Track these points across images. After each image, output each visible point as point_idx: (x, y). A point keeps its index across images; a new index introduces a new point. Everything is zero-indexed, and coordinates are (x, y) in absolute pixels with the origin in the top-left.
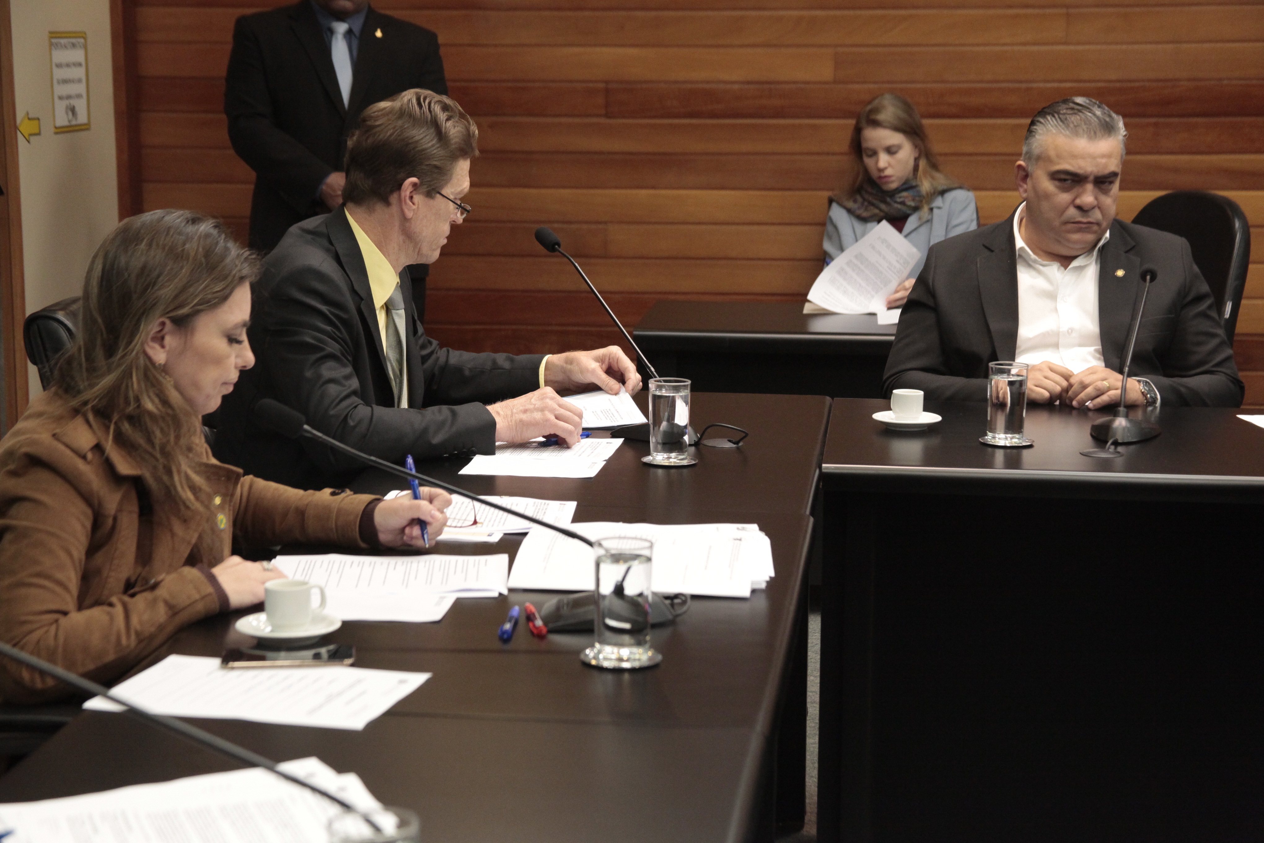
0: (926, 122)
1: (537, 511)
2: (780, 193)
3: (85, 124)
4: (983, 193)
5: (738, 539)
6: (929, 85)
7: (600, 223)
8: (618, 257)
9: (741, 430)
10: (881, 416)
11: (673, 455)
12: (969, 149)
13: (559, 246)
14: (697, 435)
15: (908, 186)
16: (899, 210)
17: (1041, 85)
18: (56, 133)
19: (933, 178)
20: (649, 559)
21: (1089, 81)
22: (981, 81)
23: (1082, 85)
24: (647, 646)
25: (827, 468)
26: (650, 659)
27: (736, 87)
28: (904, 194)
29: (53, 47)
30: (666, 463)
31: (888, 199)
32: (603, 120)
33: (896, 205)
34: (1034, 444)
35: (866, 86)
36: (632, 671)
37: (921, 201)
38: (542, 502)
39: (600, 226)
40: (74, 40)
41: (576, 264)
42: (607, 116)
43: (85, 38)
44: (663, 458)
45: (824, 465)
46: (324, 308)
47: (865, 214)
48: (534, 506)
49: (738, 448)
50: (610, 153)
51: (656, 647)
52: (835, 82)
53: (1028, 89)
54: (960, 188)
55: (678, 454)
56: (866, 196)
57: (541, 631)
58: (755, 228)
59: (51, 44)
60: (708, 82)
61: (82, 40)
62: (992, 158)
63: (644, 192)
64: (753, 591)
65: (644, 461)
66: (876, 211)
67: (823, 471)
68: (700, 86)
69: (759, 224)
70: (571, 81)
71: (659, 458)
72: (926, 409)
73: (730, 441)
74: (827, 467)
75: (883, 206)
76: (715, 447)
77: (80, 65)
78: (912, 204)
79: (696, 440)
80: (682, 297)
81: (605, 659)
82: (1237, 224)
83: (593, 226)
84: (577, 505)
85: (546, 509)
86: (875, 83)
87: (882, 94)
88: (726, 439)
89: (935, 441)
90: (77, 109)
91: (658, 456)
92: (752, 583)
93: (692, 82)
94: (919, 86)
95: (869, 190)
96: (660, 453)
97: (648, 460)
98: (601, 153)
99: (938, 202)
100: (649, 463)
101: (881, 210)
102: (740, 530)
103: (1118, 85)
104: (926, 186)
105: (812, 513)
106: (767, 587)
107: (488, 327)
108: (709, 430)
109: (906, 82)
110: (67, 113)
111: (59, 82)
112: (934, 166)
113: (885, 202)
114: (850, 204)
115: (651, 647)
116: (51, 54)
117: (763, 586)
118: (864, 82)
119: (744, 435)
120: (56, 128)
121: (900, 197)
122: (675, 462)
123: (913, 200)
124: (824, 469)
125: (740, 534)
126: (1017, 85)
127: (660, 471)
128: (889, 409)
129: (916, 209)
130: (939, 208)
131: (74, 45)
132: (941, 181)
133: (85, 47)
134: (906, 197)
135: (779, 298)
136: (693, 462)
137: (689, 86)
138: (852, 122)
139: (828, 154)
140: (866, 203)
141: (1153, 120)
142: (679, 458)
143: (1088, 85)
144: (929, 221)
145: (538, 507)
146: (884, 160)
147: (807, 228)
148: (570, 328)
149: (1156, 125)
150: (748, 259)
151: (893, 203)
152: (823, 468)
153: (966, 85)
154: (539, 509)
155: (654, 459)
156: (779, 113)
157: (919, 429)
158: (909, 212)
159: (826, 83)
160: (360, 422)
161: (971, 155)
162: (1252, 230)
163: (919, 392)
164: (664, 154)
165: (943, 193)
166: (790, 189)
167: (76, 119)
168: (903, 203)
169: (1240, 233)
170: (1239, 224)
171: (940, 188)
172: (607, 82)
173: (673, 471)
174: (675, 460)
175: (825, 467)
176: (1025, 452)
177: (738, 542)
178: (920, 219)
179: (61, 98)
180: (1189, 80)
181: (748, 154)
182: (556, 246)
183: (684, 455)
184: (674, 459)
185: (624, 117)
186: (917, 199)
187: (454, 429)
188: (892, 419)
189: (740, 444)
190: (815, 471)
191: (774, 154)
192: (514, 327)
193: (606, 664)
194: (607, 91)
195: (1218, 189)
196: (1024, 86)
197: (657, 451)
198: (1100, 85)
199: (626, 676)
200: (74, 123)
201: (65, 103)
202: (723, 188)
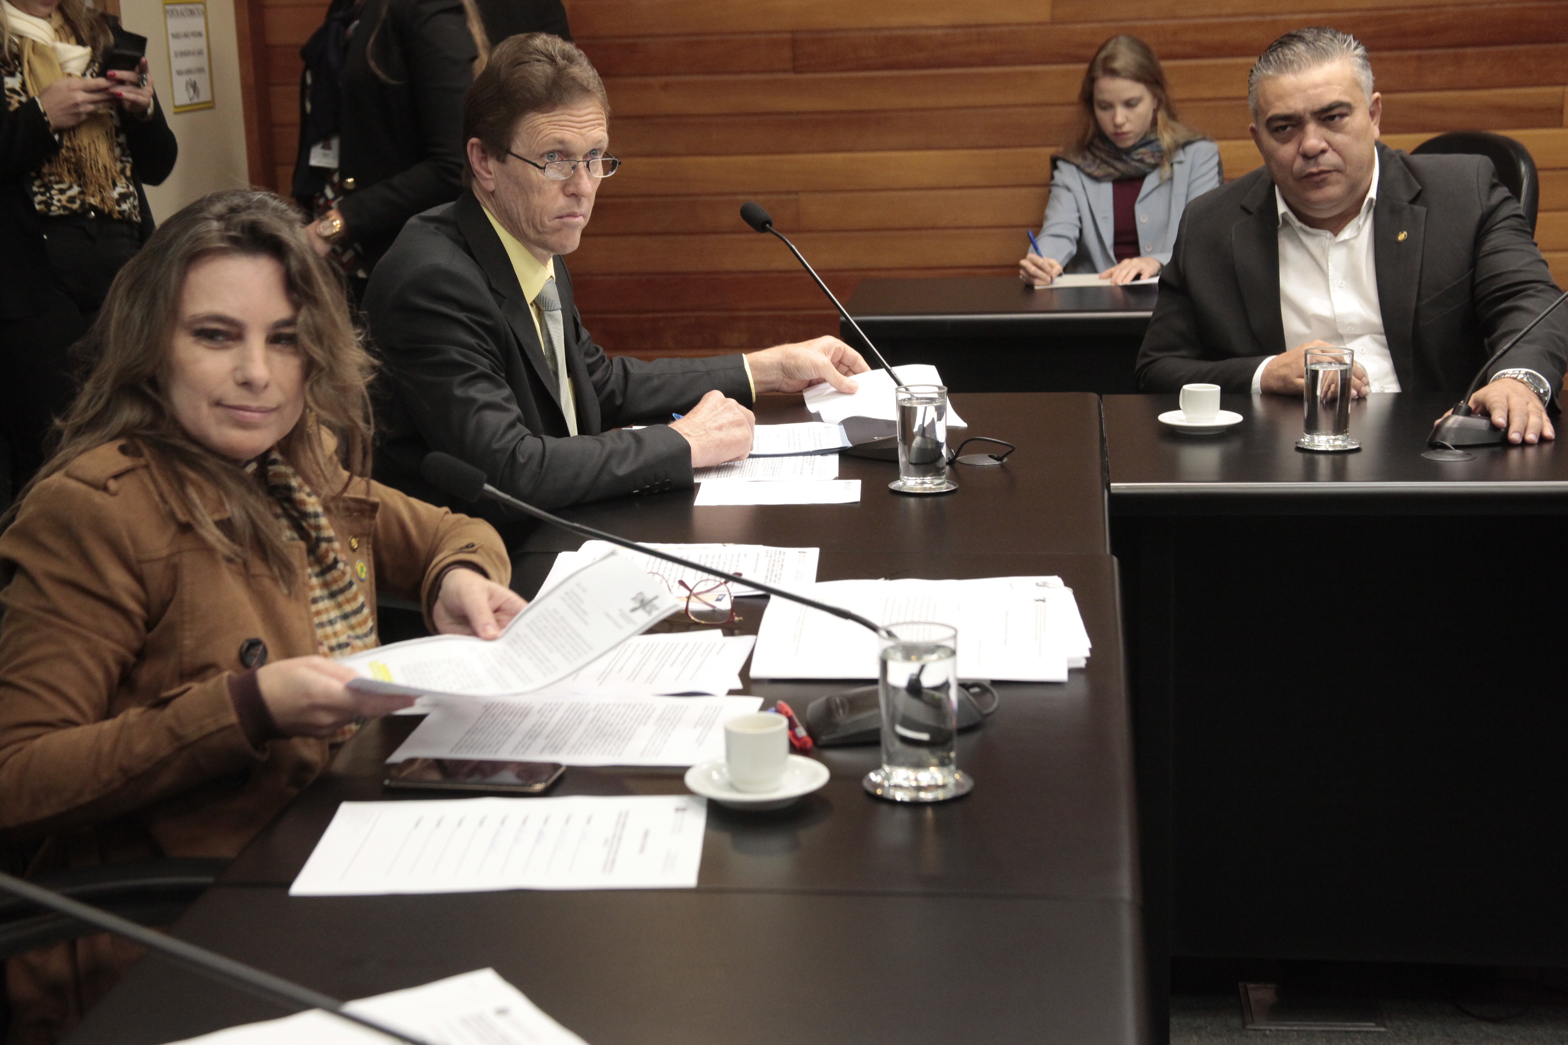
0: (1164, 64)
1: (772, 563)
2: (994, 151)
3: (209, 102)
4: (1225, 143)
5: (1041, 600)
6: (1160, 23)
7: (788, 193)
8: (810, 231)
9: (1008, 443)
10: (1168, 418)
11: (928, 479)
12: (1208, 94)
13: (770, 224)
14: (951, 451)
15: (1145, 141)
16: (1137, 168)
17: (1287, 17)
18: (175, 113)
19: (1173, 130)
20: (953, 653)
21: (1343, 11)
22: (1219, 16)
23: (1334, 15)
24: (953, 767)
25: (1117, 488)
26: (958, 784)
27: (940, 32)
28: (1142, 150)
29: (168, 16)
30: (919, 489)
31: (1125, 157)
32: (792, 76)
33: (1134, 163)
34: (1362, 447)
35: (1088, 26)
36: (935, 804)
37: (1162, 157)
38: (776, 551)
39: (791, 197)
40: (191, 7)
41: (793, 247)
42: (795, 70)
43: (204, 4)
44: (916, 483)
45: (1112, 484)
46: (462, 316)
47: (1097, 173)
48: (767, 556)
49: (1002, 466)
50: (798, 113)
51: (963, 766)
52: (1054, 21)
53: (1274, 22)
54: (1204, 139)
55: (933, 477)
56: (1098, 153)
57: (805, 743)
58: (965, 192)
59: (166, 12)
60: (909, 28)
61: (201, 7)
62: (1233, 103)
63: (839, 156)
64: (1072, 671)
65: (892, 488)
66: (1111, 170)
67: (1113, 491)
68: (899, 32)
69: (969, 187)
70: (753, 33)
71: (910, 483)
72: (1224, 406)
73: (991, 456)
74: (1117, 486)
75: (1119, 165)
76: (974, 465)
77: (200, 34)
78: (1151, 161)
79: (951, 458)
80: (883, 274)
81: (898, 787)
82: (1523, 168)
83: (783, 197)
84: (821, 554)
85: (783, 560)
86: (1099, 21)
87: (1116, 36)
88: (987, 455)
89: (1235, 445)
90: (199, 85)
91: (908, 481)
92: (1069, 661)
93: (889, 28)
94: (1147, 23)
95: (1101, 145)
96: (912, 477)
97: (897, 485)
98: (789, 113)
99: (1180, 156)
100: (898, 490)
101: (1116, 169)
102: (1041, 586)
103: (1376, 14)
104: (1166, 139)
105: (1114, 552)
106: (1087, 665)
107: (669, 315)
108: (968, 444)
109: (1137, 19)
110: (187, 89)
111: (176, 55)
112: (1172, 116)
113: (1120, 159)
114: (1079, 161)
115: (959, 767)
116: (166, 24)
117: (1082, 664)
118: (1085, 22)
119: (1011, 449)
120: (176, 107)
121: (1137, 154)
122: (930, 488)
123: (1153, 156)
124: (1113, 489)
125: (1041, 593)
126: (1260, 19)
127: (912, 500)
128: (1177, 408)
129: (1155, 167)
130: (1180, 162)
131: (192, 13)
132: (1182, 134)
133: (205, 14)
134: (1145, 154)
135: (997, 271)
136: (953, 488)
137: (886, 33)
138: (1084, 67)
139: (1046, 105)
140: (1098, 161)
141: (1415, 53)
142: (935, 483)
143: (1340, 15)
144: (1171, 179)
145: (773, 558)
146: (1121, 114)
147: (1024, 191)
148: (761, 313)
149: (1419, 58)
150: (958, 228)
151: (1129, 160)
152: (1111, 488)
153: (1201, 21)
154: (774, 561)
155: (905, 484)
156: (990, 61)
157: (1217, 433)
158: (1148, 170)
159: (1039, 24)
160: (530, 457)
161: (1209, 100)
162: (1541, 174)
163: (1213, 388)
164: (861, 112)
165: (1184, 145)
166: (1003, 147)
167: (198, 96)
168: (1141, 161)
169: (1527, 179)
170: (1526, 169)
171: (1182, 141)
172: (793, 32)
173: (929, 499)
174: (931, 485)
175: (1114, 486)
176: (1351, 458)
177: (1042, 603)
178: (1161, 178)
179: (179, 73)
180: (1457, 5)
181: (957, 108)
182: (768, 225)
183: (941, 479)
184: (929, 484)
185: (815, 71)
186: (1157, 154)
187: (641, 459)
188: (1181, 420)
189: (1005, 460)
190: (1103, 493)
191: (984, 107)
192: (698, 314)
193: (899, 796)
194: (794, 43)
195: (1497, 128)
196: (1268, 18)
197: (908, 474)
198: (1357, 14)
199: (929, 813)
200: (195, 100)
201: (184, 79)
202: (929, 148)
